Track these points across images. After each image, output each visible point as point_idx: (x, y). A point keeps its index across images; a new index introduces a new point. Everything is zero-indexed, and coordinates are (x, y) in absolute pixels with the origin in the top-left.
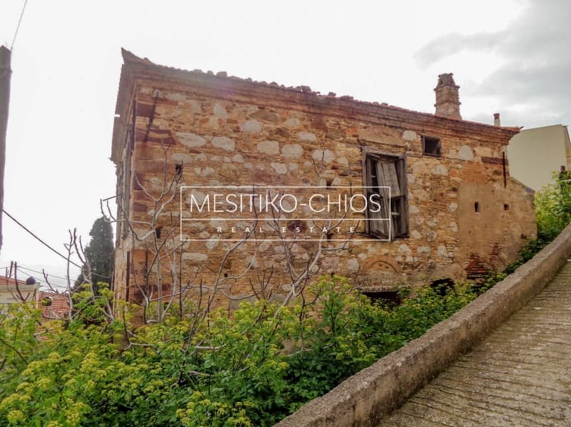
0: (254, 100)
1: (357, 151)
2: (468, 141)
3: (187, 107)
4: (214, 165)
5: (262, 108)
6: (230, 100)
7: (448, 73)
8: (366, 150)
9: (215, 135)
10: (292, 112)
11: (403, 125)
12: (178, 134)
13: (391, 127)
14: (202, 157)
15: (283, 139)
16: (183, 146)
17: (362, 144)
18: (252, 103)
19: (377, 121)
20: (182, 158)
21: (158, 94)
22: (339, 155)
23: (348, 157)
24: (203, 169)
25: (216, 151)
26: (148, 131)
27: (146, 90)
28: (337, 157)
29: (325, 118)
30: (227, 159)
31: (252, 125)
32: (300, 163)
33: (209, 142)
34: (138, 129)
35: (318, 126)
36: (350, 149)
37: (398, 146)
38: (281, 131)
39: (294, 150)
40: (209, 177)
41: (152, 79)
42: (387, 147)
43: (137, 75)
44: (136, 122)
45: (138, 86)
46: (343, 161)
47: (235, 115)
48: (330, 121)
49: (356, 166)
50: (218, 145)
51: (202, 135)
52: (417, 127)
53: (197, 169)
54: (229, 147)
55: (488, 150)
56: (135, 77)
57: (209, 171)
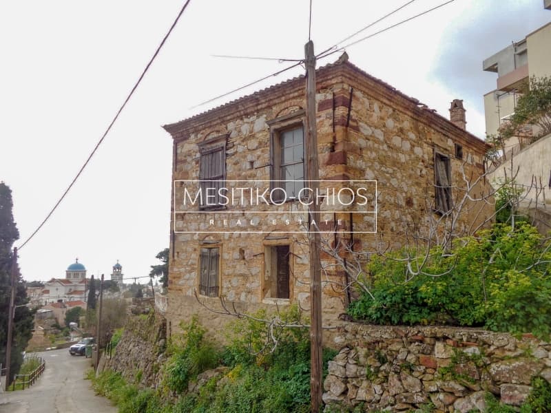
0: (392, 104)
1: (431, 150)
2: (471, 150)
3: (363, 103)
4: (377, 151)
5: (394, 111)
6: (382, 102)
7: (460, 99)
8: (437, 151)
9: (376, 128)
10: (406, 116)
11: (449, 134)
12: (360, 124)
13: (444, 135)
14: (370, 143)
15: (403, 136)
16: (362, 134)
17: (433, 145)
18: (390, 106)
19: (439, 129)
20: (362, 142)
21: (352, 90)
22: (424, 152)
23: (428, 154)
24: (371, 152)
25: (376, 141)
26: (348, 119)
27: (346, 86)
28: (424, 153)
29: (420, 124)
30: (381, 147)
31: (390, 123)
32: (410, 155)
33: (373, 133)
34: (343, 117)
35: (416, 129)
36: (429, 148)
37: (446, 150)
38: (401, 130)
39: (407, 145)
40: (374, 159)
41: (350, 79)
42: (442, 150)
43: (344, 74)
44: (341, 111)
45: (342, 82)
46: (426, 157)
47: (383, 114)
48: (421, 126)
49: (431, 162)
50: (377, 136)
51: (370, 126)
52: (454, 137)
53: (369, 152)
54: (382, 138)
55: (478, 158)
56: (342, 75)
57: (374, 154)
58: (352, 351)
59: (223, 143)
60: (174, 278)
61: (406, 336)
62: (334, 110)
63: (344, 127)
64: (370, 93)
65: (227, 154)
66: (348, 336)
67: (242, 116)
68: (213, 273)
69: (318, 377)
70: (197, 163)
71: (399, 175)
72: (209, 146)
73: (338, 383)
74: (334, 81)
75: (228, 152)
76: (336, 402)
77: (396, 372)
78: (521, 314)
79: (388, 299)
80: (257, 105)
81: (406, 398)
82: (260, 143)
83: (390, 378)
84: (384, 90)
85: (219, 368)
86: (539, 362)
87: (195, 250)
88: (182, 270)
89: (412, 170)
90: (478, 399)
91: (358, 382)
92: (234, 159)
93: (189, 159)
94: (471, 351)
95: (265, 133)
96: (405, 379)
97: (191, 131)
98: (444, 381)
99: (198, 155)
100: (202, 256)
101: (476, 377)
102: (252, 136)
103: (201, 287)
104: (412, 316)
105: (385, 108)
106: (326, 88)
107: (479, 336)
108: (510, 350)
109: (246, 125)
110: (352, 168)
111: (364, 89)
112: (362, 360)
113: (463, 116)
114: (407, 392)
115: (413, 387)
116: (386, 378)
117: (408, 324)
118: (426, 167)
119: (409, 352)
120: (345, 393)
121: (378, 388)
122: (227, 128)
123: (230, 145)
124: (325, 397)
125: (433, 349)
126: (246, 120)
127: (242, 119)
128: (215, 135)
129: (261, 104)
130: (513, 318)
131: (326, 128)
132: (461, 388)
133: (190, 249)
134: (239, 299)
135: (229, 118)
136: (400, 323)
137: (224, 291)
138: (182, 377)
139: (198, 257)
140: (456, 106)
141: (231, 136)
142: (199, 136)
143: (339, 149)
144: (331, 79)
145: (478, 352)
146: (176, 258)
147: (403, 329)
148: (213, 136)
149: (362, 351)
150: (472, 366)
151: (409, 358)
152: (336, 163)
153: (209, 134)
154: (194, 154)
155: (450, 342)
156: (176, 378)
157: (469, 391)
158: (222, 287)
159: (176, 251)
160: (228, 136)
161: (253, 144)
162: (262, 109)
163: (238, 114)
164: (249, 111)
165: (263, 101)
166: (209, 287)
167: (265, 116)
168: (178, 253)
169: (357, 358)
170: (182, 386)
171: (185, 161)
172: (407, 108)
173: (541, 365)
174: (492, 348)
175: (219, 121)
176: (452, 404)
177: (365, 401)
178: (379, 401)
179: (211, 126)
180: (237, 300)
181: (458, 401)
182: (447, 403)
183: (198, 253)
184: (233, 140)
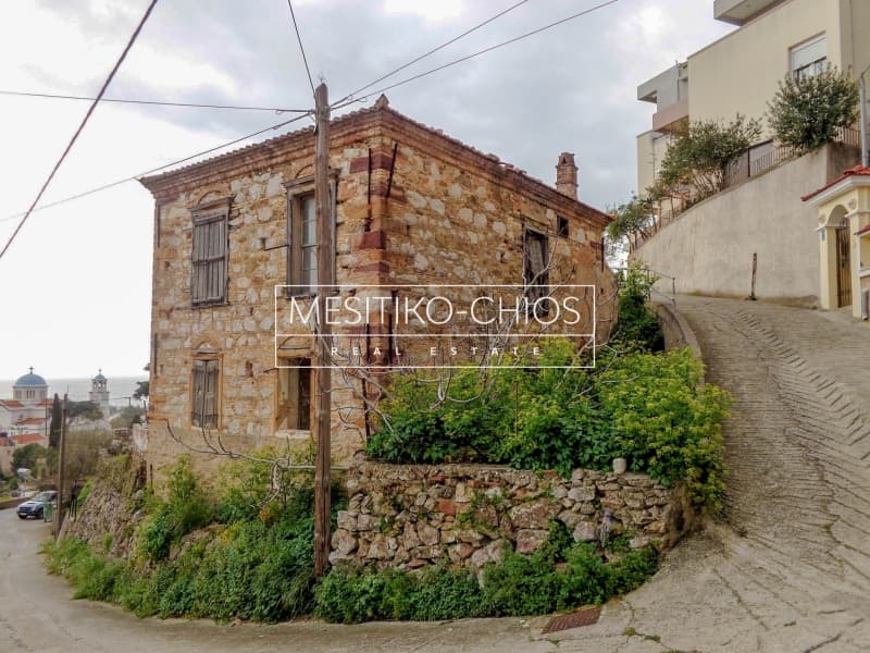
0: (459, 163)
1: (520, 225)
2: (583, 225)
3: (413, 164)
4: (433, 229)
5: (462, 172)
6: (443, 161)
8: (528, 226)
9: (433, 197)
10: (481, 180)
11: (548, 203)
12: (409, 192)
13: (540, 204)
14: (424, 218)
15: (475, 208)
16: (411, 205)
17: (523, 219)
18: (457, 166)
19: (532, 196)
20: (411, 218)
21: (396, 145)
22: (509, 228)
23: (514, 231)
24: (425, 232)
25: (433, 215)
26: (389, 186)
27: (387, 141)
28: (507, 230)
29: (501, 189)
30: (440, 224)
31: (456, 190)
32: (485, 234)
33: (428, 204)
34: (382, 183)
35: (497, 197)
36: (516, 224)
37: (543, 225)
38: (474, 199)
39: (482, 220)
40: (429, 241)
41: (392, 129)
42: (536, 224)
43: (384, 123)
44: (379, 175)
45: (381, 135)
46: (511, 235)
47: (444, 178)
48: (504, 193)
49: (518, 242)
50: (434, 208)
51: (424, 196)
52: (556, 207)
53: (421, 232)
54: (441, 211)
55: (594, 234)
56: (381, 125)
57: (429, 234)
58: (366, 498)
59: (224, 210)
60: (157, 402)
61: (426, 476)
62: (370, 173)
63: (383, 198)
64: (424, 149)
65: (230, 226)
66: (363, 478)
67: (250, 172)
68: (210, 396)
69: (323, 532)
70: (189, 237)
71: (467, 261)
72: (205, 213)
73: (348, 537)
74: (371, 132)
75: (232, 223)
76: (344, 562)
77: (412, 522)
78: (544, 448)
79: (408, 431)
80: (271, 158)
81: (421, 552)
82: (275, 213)
83: (405, 530)
84: (446, 144)
85: (210, 527)
86: (558, 503)
87: (186, 363)
88: (168, 390)
89: (488, 253)
90: (494, 549)
91: (371, 537)
92: (242, 233)
93: (178, 230)
94: (493, 492)
95: (281, 199)
96: (422, 529)
97: (181, 188)
98: (463, 529)
99: (190, 225)
100: (196, 372)
101: (495, 524)
102: (264, 202)
103: (194, 415)
104: (434, 452)
105: (449, 169)
106: (360, 141)
107: (502, 475)
108: (531, 490)
109: (257, 185)
110: (393, 253)
111: (415, 144)
112: (376, 508)
113: (574, 176)
114: (423, 545)
115: (430, 538)
116: (402, 528)
117: (429, 461)
118: (511, 249)
119: (428, 497)
120: (355, 550)
121: (392, 542)
122: (230, 188)
123: (235, 214)
124: (332, 557)
125: (454, 492)
126: (256, 178)
127: (250, 176)
128: (212, 198)
129: (277, 156)
130: (537, 453)
131: (360, 198)
132: (479, 537)
133: (178, 362)
134: (245, 431)
135: (232, 173)
136: (420, 461)
137: (225, 420)
138: (160, 540)
139: (190, 372)
140: (564, 162)
141: (236, 200)
142: (192, 197)
143: (375, 227)
144: (366, 130)
145: (499, 494)
146: (159, 374)
147: (421, 469)
148: (211, 199)
149: (377, 497)
150: (492, 510)
151: (428, 503)
152: (371, 247)
153: (205, 196)
154: (184, 223)
155: (471, 483)
156: (152, 542)
157: (487, 539)
158: (222, 416)
159: (159, 363)
160: (231, 201)
161: (265, 213)
162: (277, 164)
163: (245, 169)
164: (259, 165)
165: (279, 153)
166: (205, 415)
167: (281, 174)
168: (162, 366)
169: (370, 506)
170: (161, 553)
171: (171, 233)
172: (482, 168)
173: (559, 506)
174: (515, 488)
175: (218, 177)
176: (469, 556)
177: (377, 560)
178: (393, 558)
179: (207, 184)
180: (242, 433)
181: (477, 553)
182: (464, 555)
183: (190, 366)
184: (239, 206)
